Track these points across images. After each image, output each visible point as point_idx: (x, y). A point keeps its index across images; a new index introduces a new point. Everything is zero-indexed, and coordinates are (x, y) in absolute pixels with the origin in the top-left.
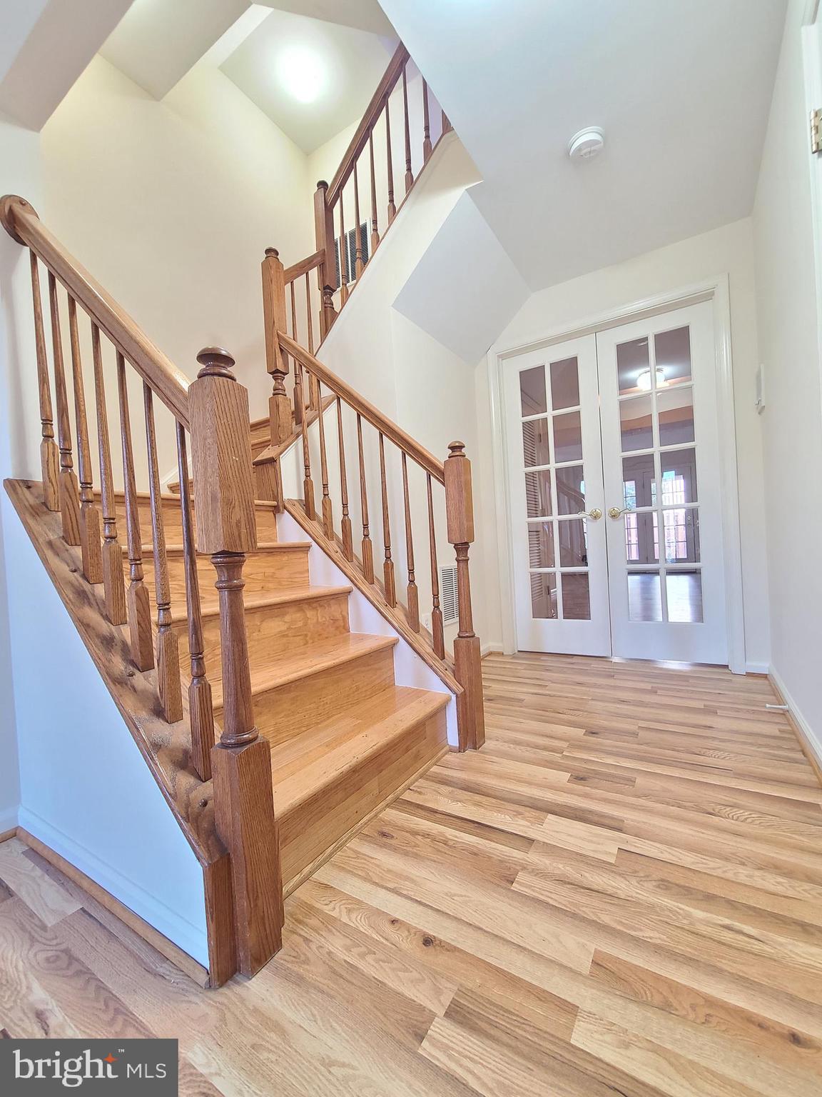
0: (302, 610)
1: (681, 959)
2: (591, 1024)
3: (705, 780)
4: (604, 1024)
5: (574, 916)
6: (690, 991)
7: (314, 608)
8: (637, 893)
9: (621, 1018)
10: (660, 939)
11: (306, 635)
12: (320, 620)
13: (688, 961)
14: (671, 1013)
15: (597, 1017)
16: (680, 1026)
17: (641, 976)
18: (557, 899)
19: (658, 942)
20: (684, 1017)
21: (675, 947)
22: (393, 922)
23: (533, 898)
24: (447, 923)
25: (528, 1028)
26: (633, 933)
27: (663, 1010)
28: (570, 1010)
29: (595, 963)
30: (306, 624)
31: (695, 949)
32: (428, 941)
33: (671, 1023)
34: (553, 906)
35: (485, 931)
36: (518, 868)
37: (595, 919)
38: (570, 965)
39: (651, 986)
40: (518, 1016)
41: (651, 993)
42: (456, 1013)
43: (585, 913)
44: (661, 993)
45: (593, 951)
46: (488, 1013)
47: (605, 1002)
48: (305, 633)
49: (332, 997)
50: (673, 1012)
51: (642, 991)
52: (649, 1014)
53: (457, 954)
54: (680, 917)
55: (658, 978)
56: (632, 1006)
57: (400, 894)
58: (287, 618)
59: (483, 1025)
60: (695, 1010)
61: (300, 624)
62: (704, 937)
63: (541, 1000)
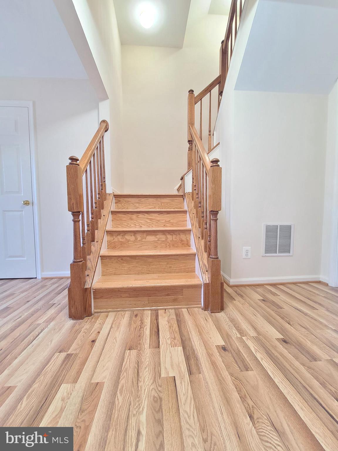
0: (164, 234)
1: (109, 413)
2: (70, 388)
3: (297, 408)
4: (71, 392)
5: (120, 371)
6: (92, 419)
7: (171, 235)
8: (145, 390)
9: (74, 397)
10: (119, 403)
11: (166, 244)
12: (174, 239)
13: (109, 416)
14: (79, 413)
15: (73, 389)
16: (73, 417)
17: (95, 399)
18: (127, 364)
19: (117, 403)
20: (78, 417)
21: (115, 410)
22: (99, 332)
23: (124, 358)
24: (102, 343)
25: (66, 372)
26: (118, 392)
27: (80, 410)
28: (75, 381)
29: (97, 383)
30: (166, 240)
31: (117, 418)
32: (93, 341)
33: (74, 413)
34: (122, 364)
35: (102, 352)
36: (139, 349)
37: (121, 378)
38: (94, 376)
39: (91, 404)
40: (70, 369)
41: (88, 404)
42: (69, 356)
43: (123, 374)
44: (88, 408)
45: (103, 381)
46: (70, 362)
47: (80, 390)
48: (166, 243)
49: (70, 333)
50: (80, 414)
51: (87, 401)
52: (77, 405)
53: (91, 349)
54: (137, 410)
55: (96, 406)
56: (80, 399)
57: (111, 329)
58: (157, 236)
59: (65, 363)
60: (82, 422)
61: (164, 239)
62: (127, 422)
63: (77, 373)
